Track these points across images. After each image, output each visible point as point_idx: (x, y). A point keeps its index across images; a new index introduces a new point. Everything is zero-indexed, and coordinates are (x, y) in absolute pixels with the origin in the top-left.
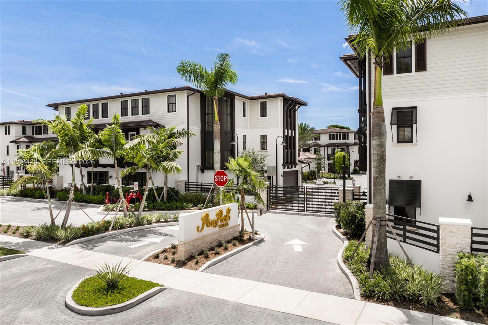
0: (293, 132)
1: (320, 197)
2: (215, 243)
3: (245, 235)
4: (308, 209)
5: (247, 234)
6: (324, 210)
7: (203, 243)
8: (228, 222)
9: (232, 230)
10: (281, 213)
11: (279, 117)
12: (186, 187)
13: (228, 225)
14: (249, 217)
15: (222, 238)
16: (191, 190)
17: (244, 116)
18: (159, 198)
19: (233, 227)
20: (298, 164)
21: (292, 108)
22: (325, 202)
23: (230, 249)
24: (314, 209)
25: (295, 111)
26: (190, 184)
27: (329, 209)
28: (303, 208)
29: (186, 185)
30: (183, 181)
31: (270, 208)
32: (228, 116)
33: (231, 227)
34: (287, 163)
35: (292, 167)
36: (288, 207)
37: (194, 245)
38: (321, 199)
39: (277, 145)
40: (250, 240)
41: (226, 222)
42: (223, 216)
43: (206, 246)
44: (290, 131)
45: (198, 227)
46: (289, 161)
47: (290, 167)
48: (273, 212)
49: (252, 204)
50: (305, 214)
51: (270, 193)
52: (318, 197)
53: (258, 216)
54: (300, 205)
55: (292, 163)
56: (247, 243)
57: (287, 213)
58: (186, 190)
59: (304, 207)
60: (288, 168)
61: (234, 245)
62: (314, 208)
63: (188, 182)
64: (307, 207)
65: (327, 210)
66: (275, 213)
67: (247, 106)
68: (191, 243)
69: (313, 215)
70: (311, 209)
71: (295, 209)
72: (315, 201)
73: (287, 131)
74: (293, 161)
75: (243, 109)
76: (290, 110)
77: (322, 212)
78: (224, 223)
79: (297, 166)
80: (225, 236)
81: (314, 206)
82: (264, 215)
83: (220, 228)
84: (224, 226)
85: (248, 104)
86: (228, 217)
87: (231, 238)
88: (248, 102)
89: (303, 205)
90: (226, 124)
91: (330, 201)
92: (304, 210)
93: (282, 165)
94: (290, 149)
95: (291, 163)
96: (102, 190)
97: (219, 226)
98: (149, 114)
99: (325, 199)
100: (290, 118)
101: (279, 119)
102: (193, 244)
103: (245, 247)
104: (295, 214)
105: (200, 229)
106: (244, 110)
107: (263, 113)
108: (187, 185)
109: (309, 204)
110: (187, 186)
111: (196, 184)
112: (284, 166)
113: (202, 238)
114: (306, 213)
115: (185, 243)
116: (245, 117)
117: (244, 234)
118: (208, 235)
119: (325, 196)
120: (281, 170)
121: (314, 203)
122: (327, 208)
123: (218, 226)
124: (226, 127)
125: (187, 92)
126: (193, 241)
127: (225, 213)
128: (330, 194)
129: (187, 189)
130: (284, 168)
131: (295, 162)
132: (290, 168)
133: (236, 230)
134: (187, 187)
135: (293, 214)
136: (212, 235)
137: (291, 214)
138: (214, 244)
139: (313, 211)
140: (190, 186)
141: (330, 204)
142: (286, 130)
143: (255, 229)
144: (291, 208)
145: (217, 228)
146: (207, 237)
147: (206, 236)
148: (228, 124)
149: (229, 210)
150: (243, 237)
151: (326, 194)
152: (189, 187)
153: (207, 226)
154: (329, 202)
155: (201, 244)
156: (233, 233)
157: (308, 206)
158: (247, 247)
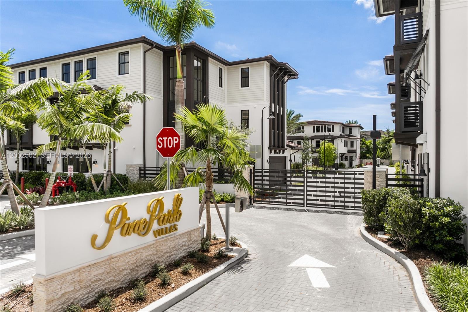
0: (282, 109)
1: (327, 185)
2: (145, 270)
3: (212, 247)
4: (309, 202)
5: (217, 244)
6: (333, 203)
7: (109, 273)
8: (176, 223)
9: (186, 239)
10: (270, 208)
11: (265, 87)
12: (140, 174)
13: (176, 229)
14: (221, 213)
15: (161, 257)
16: (147, 177)
17: (221, 85)
18: (98, 187)
19: (189, 233)
20: (286, 149)
21: (280, 79)
22: (335, 192)
23: (173, 285)
24: (318, 202)
25: (283, 83)
26: (146, 169)
27: (341, 202)
28: (302, 202)
29: (140, 170)
30: (136, 165)
31: (254, 201)
32: (199, 82)
33: (184, 234)
34: (274, 146)
35: (279, 153)
36: (280, 200)
37: (80, 282)
38: (328, 187)
39: (262, 118)
40: (222, 257)
41: (172, 224)
42: (165, 211)
43: (117, 278)
44: (278, 107)
45: (94, 238)
46: (276, 144)
47: (278, 151)
48: (258, 207)
49: (229, 195)
50: (305, 210)
51: (255, 180)
52: (323, 185)
53: (236, 211)
54: (297, 197)
55: (280, 146)
56: (214, 266)
57: (279, 209)
58: (140, 177)
59: (303, 199)
60: (275, 153)
61: (185, 273)
62: (318, 200)
63: (145, 167)
64: (307, 200)
65: (336, 204)
66: (262, 208)
67: (225, 74)
68: (70, 277)
69: (317, 211)
70: (314, 202)
71: (290, 203)
72: (320, 191)
73: (275, 106)
74: (281, 145)
75: (219, 77)
76: (278, 81)
77: (330, 207)
78: (168, 225)
79: (286, 151)
80: (169, 252)
81: (318, 198)
82: (245, 211)
83: (156, 237)
84: (166, 233)
85: (226, 71)
86: (176, 214)
87: (183, 254)
88: (225, 68)
89: (302, 197)
90: (196, 91)
91: (343, 190)
92: (303, 204)
93: (269, 148)
94: (278, 130)
95: (278, 147)
96: (31, 178)
97: (154, 231)
98: (96, 78)
99: (335, 187)
100: (278, 90)
101: (265, 89)
102: (77, 279)
103: (209, 278)
104: (290, 210)
105: (99, 241)
106: (221, 78)
107: (245, 83)
108: (142, 170)
109: (311, 195)
110: (142, 172)
111: (155, 169)
112: (270, 149)
113: (107, 262)
114: (305, 208)
115: (50, 280)
116: (222, 87)
117: (211, 245)
118: (126, 254)
119: (335, 183)
120: (267, 155)
121: (318, 193)
122: (337, 201)
123: (151, 233)
124: (196, 96)
125: (144, 47)
126: (79, 270)
127: (168, 206)
128: (343, 181)
129: (142, 175)
130: (271, 152)
131: (283, 146)
132: (277, 153)
133: (195, 239)
134: (142, 174)
135: (287, 209)
136: (137, 252)
137: (284, 209)
138: (142, 272)
139: (316, 204)
140: (147, 172)
141: (342, 194)
142: (273, 105)
143: (231, 235)
144: (285, 200)
145: (150, 238)
146: (122, 259)
147: (120, 256)
148: (199, 93)
149: (178, 201)
150: (207, 251)
151: (337, 180)
152: (145, 174)
153: (122, 234)
154: (340, 192)
155: (103, 277)
156: (187, 244)
157: (309, 197)
158: (211, 276)
